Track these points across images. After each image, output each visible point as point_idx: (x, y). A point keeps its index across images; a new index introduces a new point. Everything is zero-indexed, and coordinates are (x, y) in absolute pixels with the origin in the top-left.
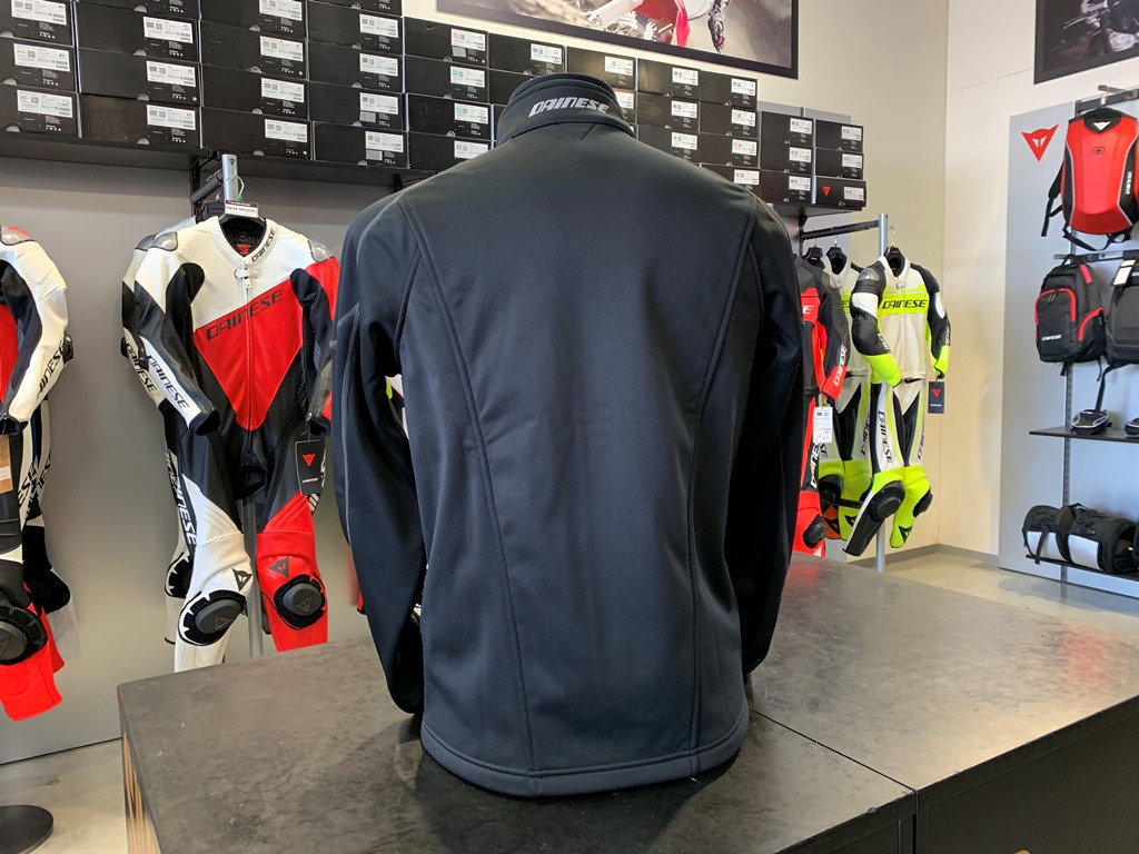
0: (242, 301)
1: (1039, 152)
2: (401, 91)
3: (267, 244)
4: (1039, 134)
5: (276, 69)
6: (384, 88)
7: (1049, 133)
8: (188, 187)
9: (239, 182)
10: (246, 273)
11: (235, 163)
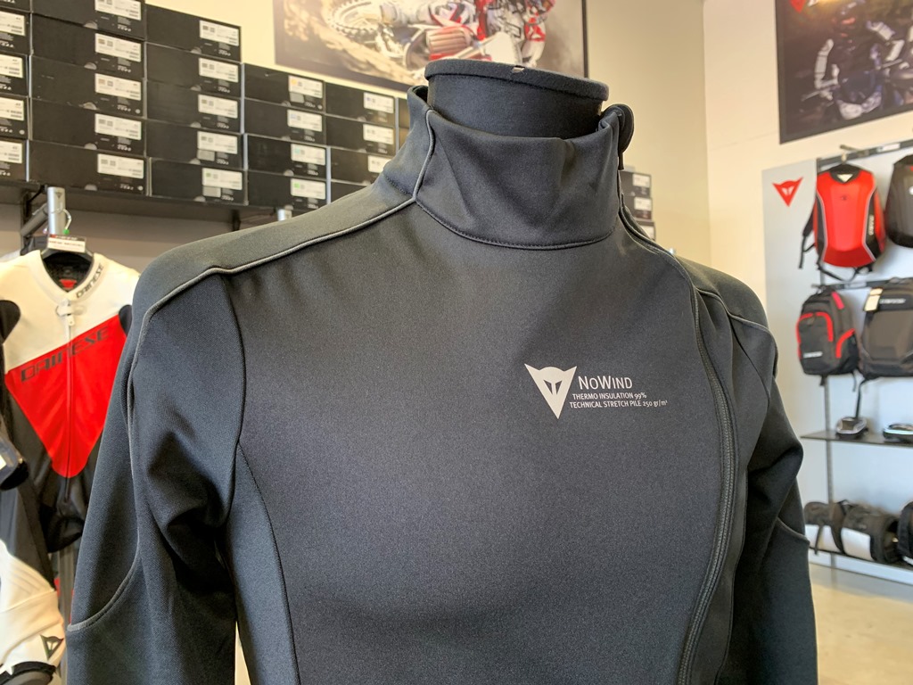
0: (64, 339)
1: (788, 199)
2: (239, 131)
3: (94, 280)
4: (787, 184)
5: (111, 106)
6: (223, 129)
7: (795, 184)
8: (19, 219)
9: (66, 216)
10: (69, 310)
11: (63, 197)
